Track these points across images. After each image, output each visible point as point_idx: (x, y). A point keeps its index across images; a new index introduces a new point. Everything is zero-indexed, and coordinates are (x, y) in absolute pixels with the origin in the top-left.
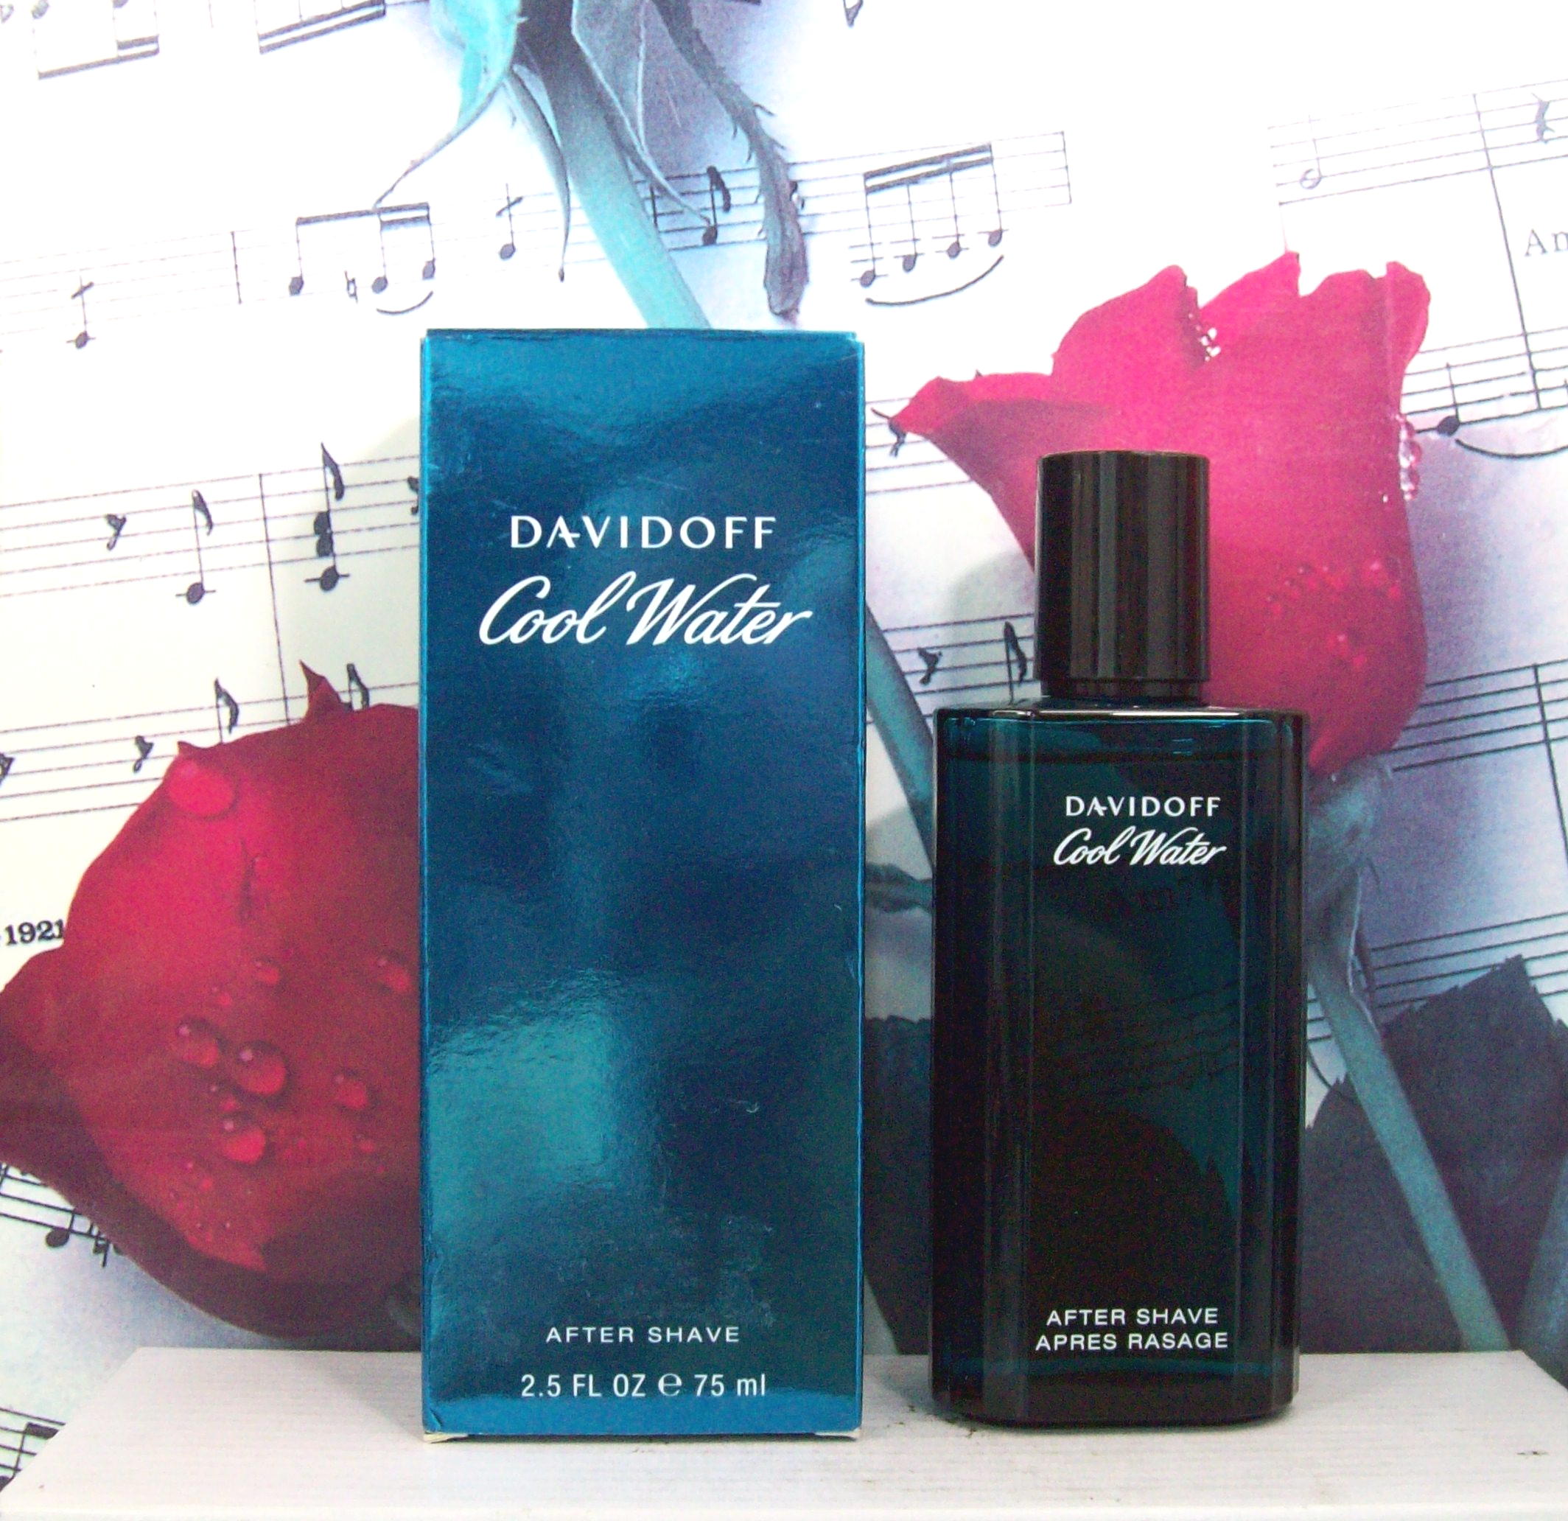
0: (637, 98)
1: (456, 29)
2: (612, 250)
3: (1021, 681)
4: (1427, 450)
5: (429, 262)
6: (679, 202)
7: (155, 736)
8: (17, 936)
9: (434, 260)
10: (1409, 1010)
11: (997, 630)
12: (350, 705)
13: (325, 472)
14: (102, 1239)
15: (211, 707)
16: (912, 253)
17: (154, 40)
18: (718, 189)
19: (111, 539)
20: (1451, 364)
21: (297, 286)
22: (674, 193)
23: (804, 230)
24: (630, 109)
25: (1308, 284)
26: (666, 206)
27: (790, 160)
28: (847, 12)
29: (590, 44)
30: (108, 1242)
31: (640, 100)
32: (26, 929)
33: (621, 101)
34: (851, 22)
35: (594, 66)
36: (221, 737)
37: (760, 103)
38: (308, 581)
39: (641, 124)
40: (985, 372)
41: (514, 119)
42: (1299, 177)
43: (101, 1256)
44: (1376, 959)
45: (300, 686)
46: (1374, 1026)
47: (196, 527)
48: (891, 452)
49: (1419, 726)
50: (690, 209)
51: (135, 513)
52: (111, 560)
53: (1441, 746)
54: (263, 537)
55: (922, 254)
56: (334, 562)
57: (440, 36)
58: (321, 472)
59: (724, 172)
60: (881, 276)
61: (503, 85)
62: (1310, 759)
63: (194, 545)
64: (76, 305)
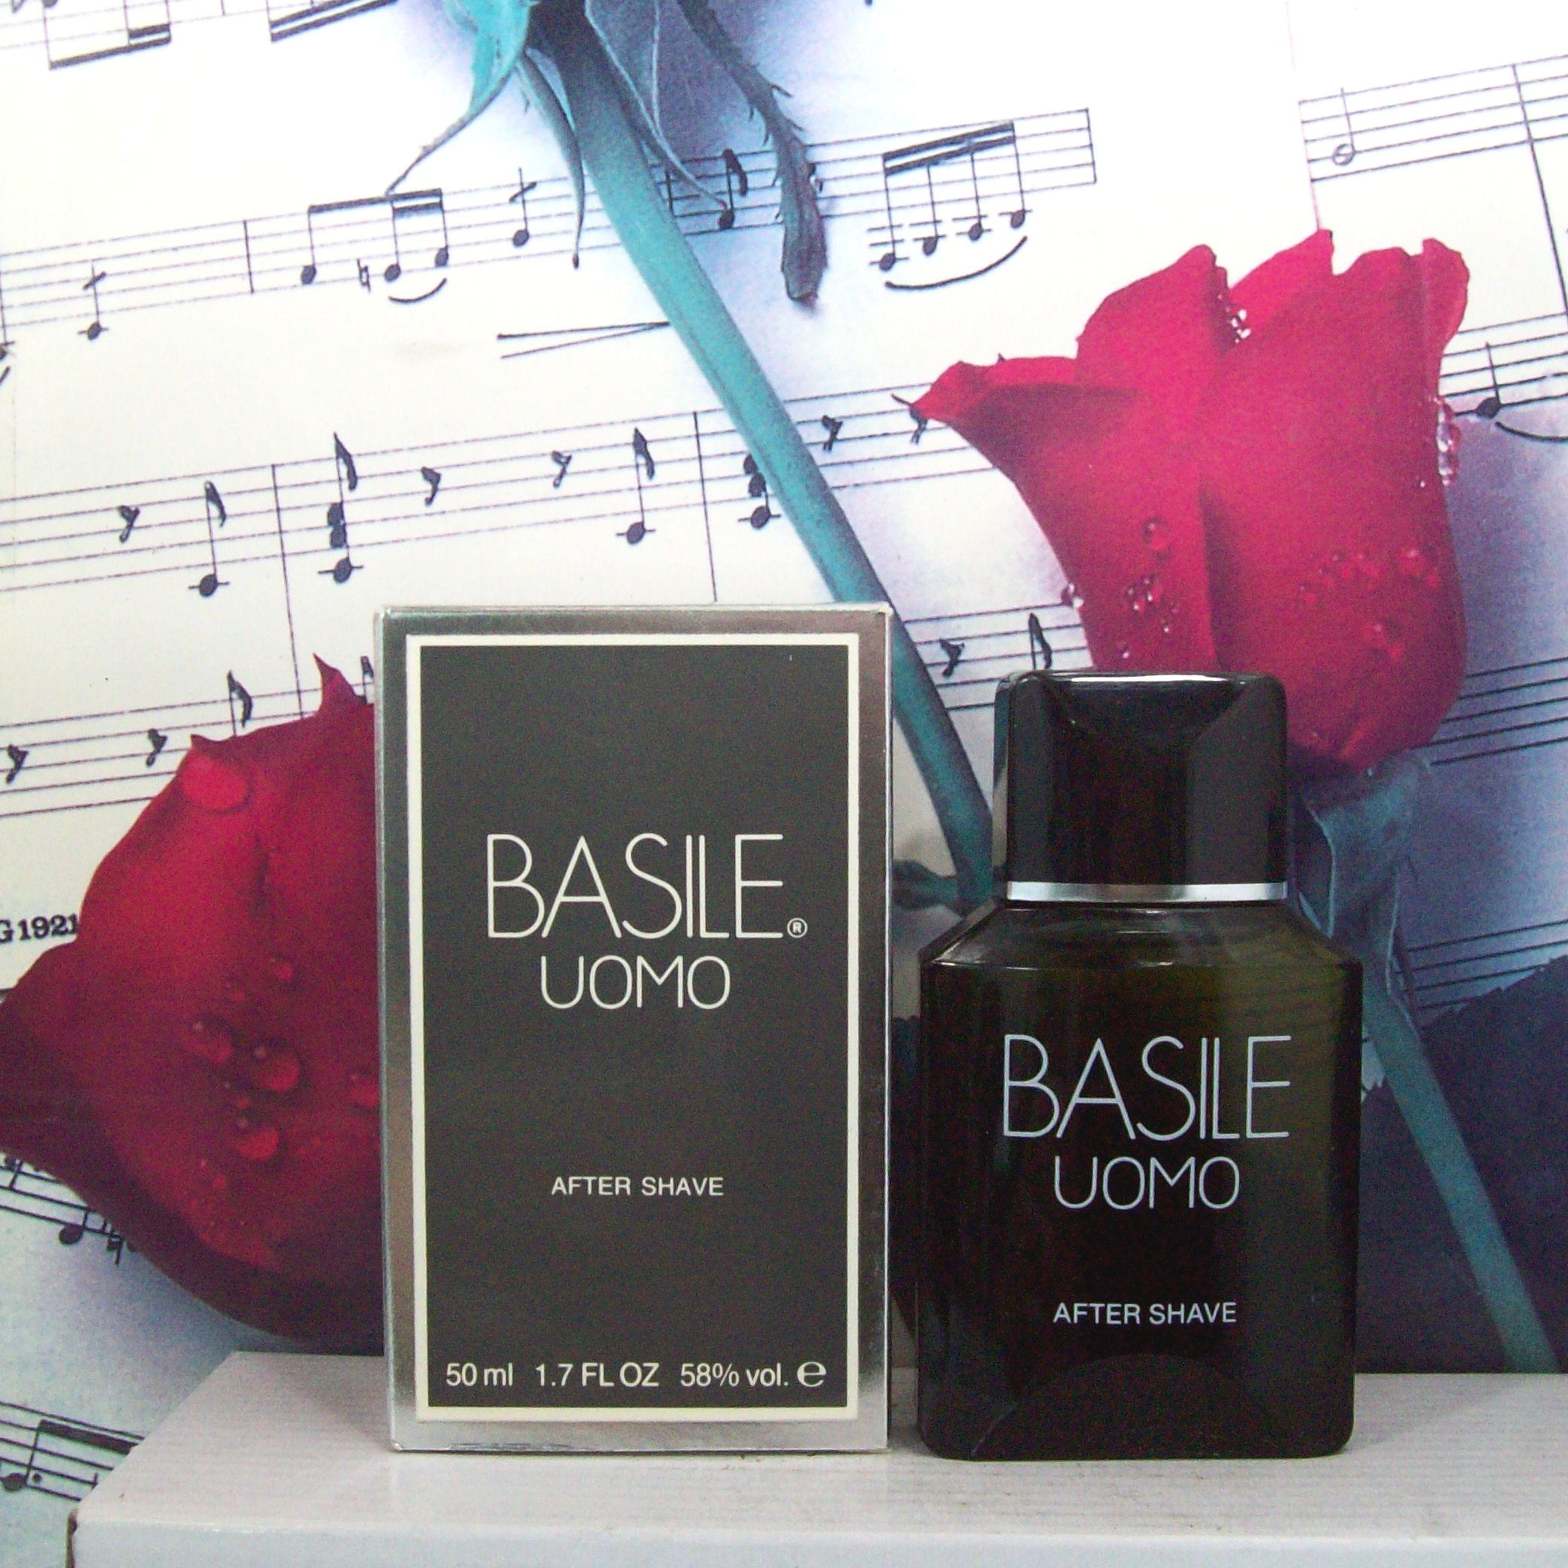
0: (652, 80)
1: (469, 12)
2: (628, 238)
4: (1466, 434)
5: (441, 249)
7: (169, 729)
8: (31, 931)
9: (446, 248)
10: (1452, 1011)
11: (1022, 621)
12: (363, 698)
13: (338, 463)
14: (116, 1236)
15: (224, 701)
16: (932, 234)
17: (166, 28)
18: (734, 172)
19: (123, 530)
20: (1492, 343)
21: (309, 275)
22: (690, 176)
23: (823, 213)
24: (645, 93)
25: (1341, 263)
26: (681, 190)
27: (809, 142)
29: (604, 25)
30: (122, 1239)
31: (655, 82)
32: (40, 924)
33: (636, 85)
35: (608, 48)
36: (235, 731)
37: (777, 83)
38: (321, 573)
39: (656, 107)
40: (1007, 356)
41: (528, 103)
42: (1330, 153)
43: (115, 1255)
44: (1416, 961)
45: (313, 679)
46: (1413, 1029)
47: (209, 519)
48: (912, 440)
49: (1458, 719)
50: (707, 193)
51: (148, 504)
52: (125, 552)
53: (1483, 739)
54: (276, 529)
55: (943, 236)
56: (348, 554)
57: (451, 19)
58: (333, 463)
59: (741, 155)
60: (901, 259)
61: (516, 69)
62: (1347, 751)
63: (207, 537)
64: (88, 296)
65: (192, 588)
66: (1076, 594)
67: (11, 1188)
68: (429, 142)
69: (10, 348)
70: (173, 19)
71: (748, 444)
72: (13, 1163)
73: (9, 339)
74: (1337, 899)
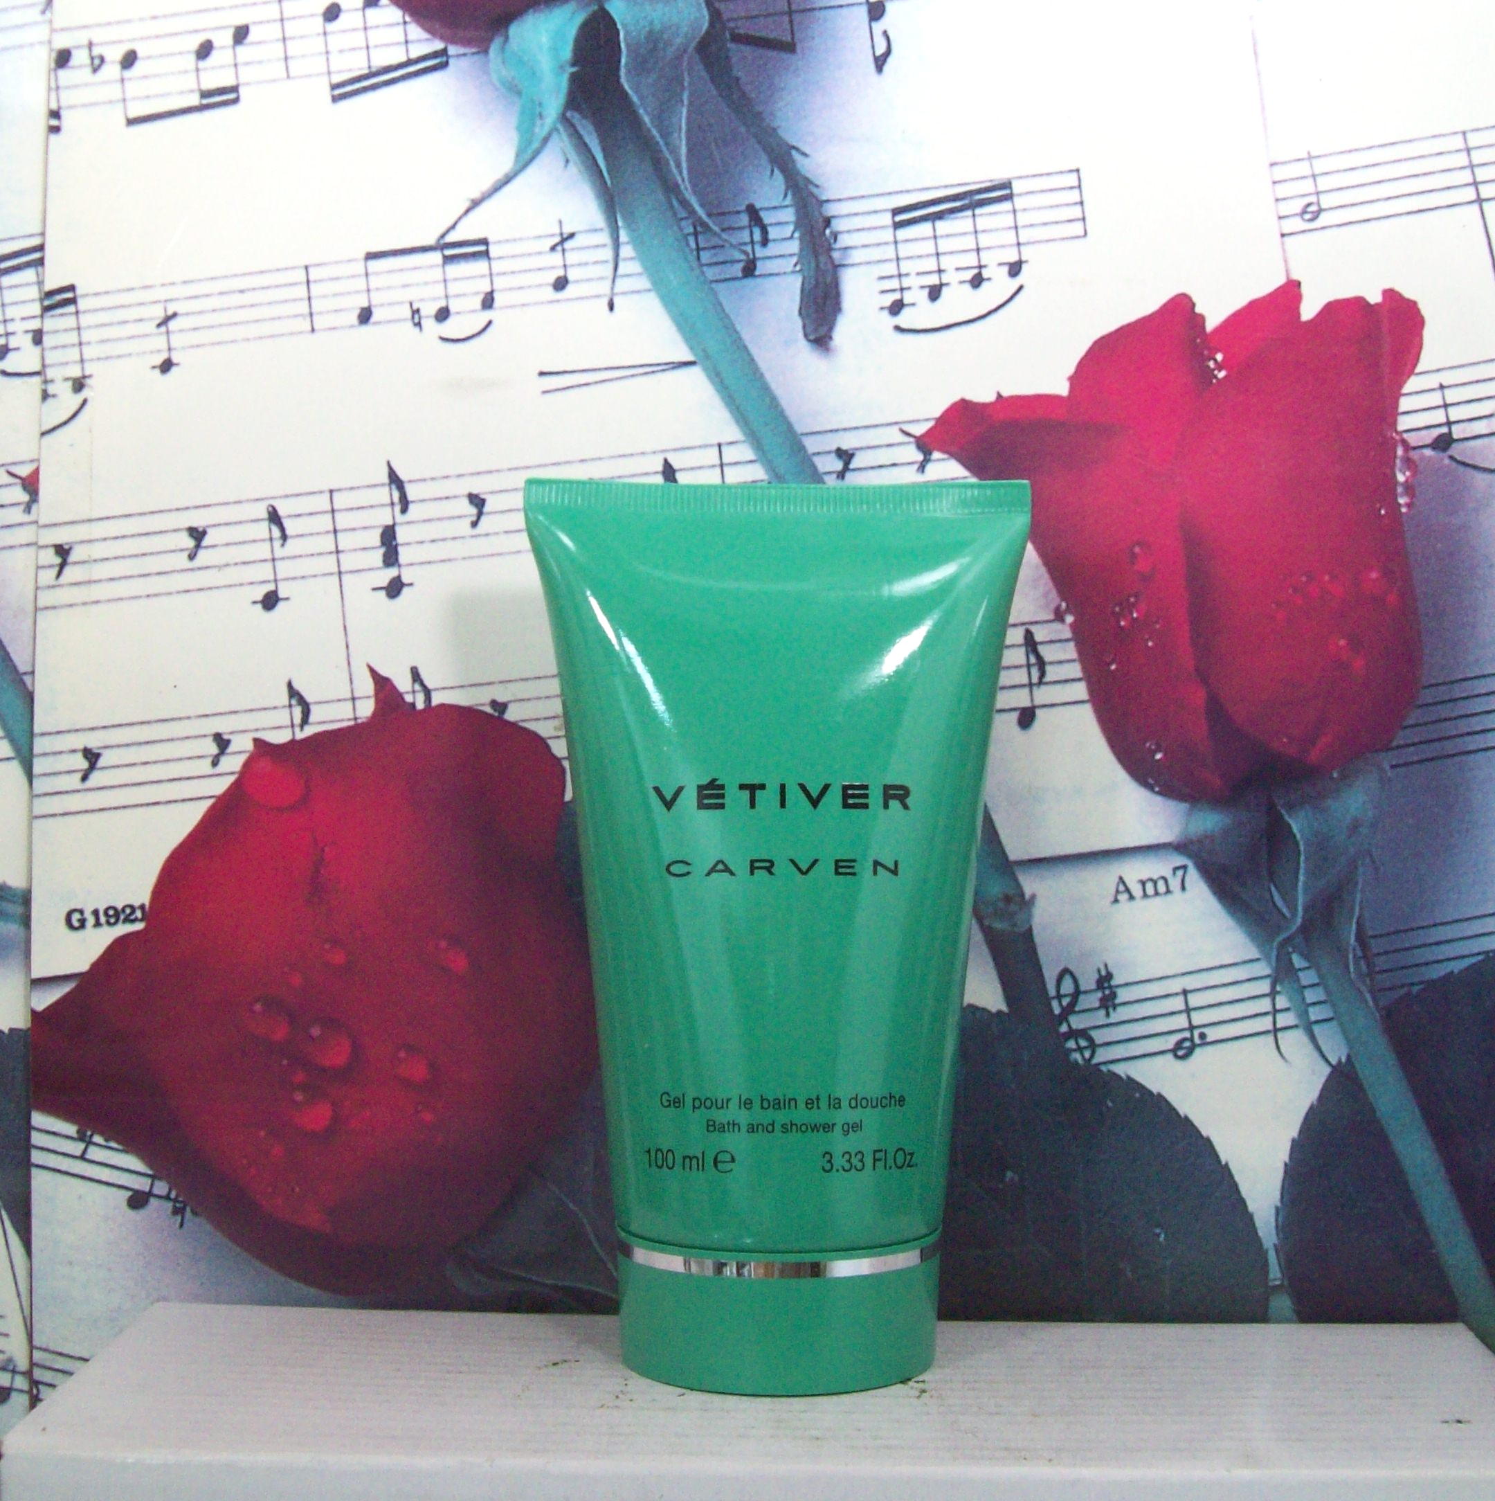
0: (681, 140)
1: (513, 78)
2: (659, 285)
3: (1040, 683)
4: (1421, 467)
5: (487, 294)
6: (719, 236)
7: (232, 733)
8: (103, 919)
9: (492, 292)
10: (1409, 994)
11: (1018, 636)
12: (413, 705)
13: (391, 489)
14: (179, 1202)
15: (284, 707)
16: (937, 282)
17: (234, 89)
18: (755, 225)
19: (191, 549)
20: (1445, 384)
21: (365, 316)
22: (716, 228)
23: (837, 263)
24: (674, 151)
25: (1309, 310)
26: (708, 241)
27: (824, 198)
28: (876, 59)
29: (637, 92)
30: (186, 1205)
31: (684, 142)
32: (111, 912)
33: (667, 144)
34: (879, 69)
35: (641, 111)
36: (293, 734)
37: (795, 144)
38: (374, 589)
39: (684, 165)
40: (1005, 394)
41: (567, 161)
42: (1298, 210)
43: (179, 1218)
44: (1376, 946)
45: (366, 686)
46: (1374, 1009)
47: (271, 539)
48: (918, 470)
49: (1414, 726)
50: (731, 244)
51: (214, 526)
52: (192, 570)
53: (1437, 744)
54: (333, 549)
55: (947, 284)
56: (400, 572)
57: (498, 84)
58: (387, 489)
59: (761, 209)
60: (908, 305)
61: (556, 130)
62: (1314, 756)
63: (269, 556)
64: (161, 334)
65: (255, 602)
66: (1068, 610)
67: (82, 1157)
68: (476, 195)
69: (88, 381)
70: (242, 80)
71: (767, 471)
72: (85, 1135)
73: (87, 373)
74: (1306, 890)
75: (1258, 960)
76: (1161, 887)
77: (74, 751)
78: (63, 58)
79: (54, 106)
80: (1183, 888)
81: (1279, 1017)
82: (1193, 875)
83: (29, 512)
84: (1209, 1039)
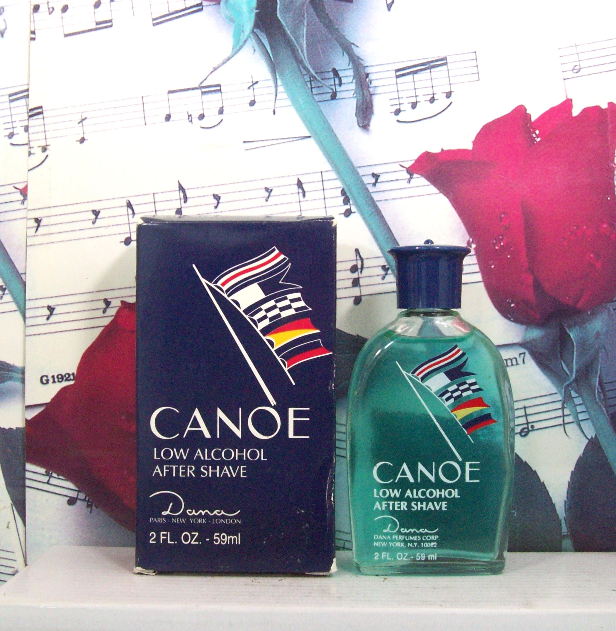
1: (231, 15)
2: (295, 103)
5: (221, 108)
6: (321, 82)
7: (112, 298)
8: (56, 380)
9: (223, 107)
14: (89, 502)
15: (134, 287)
16: (415, 101)
17: (111, 21)
18: (336, 77)
19: (94, 219)
21: (168, 118)
22: (319, 78)
23: (371, 93)
24: (301, 47)
25: (576, 112)
26: (316, 84)
27: (366, 65)
28: (388, 5)
29: (284, 20)
30: (93, 503)
31: (305, 42)
32: (60, 377)
33: (297, 42)
34: (389, 9)
35: (286, 29)
37: (353, 42)
39: (305, 52)
40: (445, 149)
41: (255, 50)
42: (571, 69)
43: (89, 509)
44: (607, 387)
46: (606, 415)
47: (128, 215)
48: (407, 182)
50: (326, 86)
51: (103, 209)
52: (94, 228)
55: (419, 102)
57: (224, 18)
58: (178, 192)
59: (339, 70)
60: (402, 111)
61: (250, 37)
62: (580, 305)
63: (127, 222)
64: (80, 126)
65: (121, 242)
66: (473, 242)
67: (48, 483)
68: (216, 66)
69: (48, 147)
70: (113, 18)
71: (342, 184)
72: (49, 473)
73: (48, 144)
74: (577, 363)
75: (556, 393)
76: (514, 362)
77: (43, 307)
78: (36, 8)
79: (33, 29)
80: (524, 362)
81: (565, 418)
82: (528, 356)
83: (23, 204)
84: (535, 428)
